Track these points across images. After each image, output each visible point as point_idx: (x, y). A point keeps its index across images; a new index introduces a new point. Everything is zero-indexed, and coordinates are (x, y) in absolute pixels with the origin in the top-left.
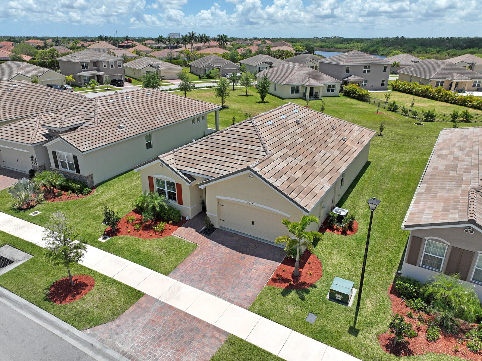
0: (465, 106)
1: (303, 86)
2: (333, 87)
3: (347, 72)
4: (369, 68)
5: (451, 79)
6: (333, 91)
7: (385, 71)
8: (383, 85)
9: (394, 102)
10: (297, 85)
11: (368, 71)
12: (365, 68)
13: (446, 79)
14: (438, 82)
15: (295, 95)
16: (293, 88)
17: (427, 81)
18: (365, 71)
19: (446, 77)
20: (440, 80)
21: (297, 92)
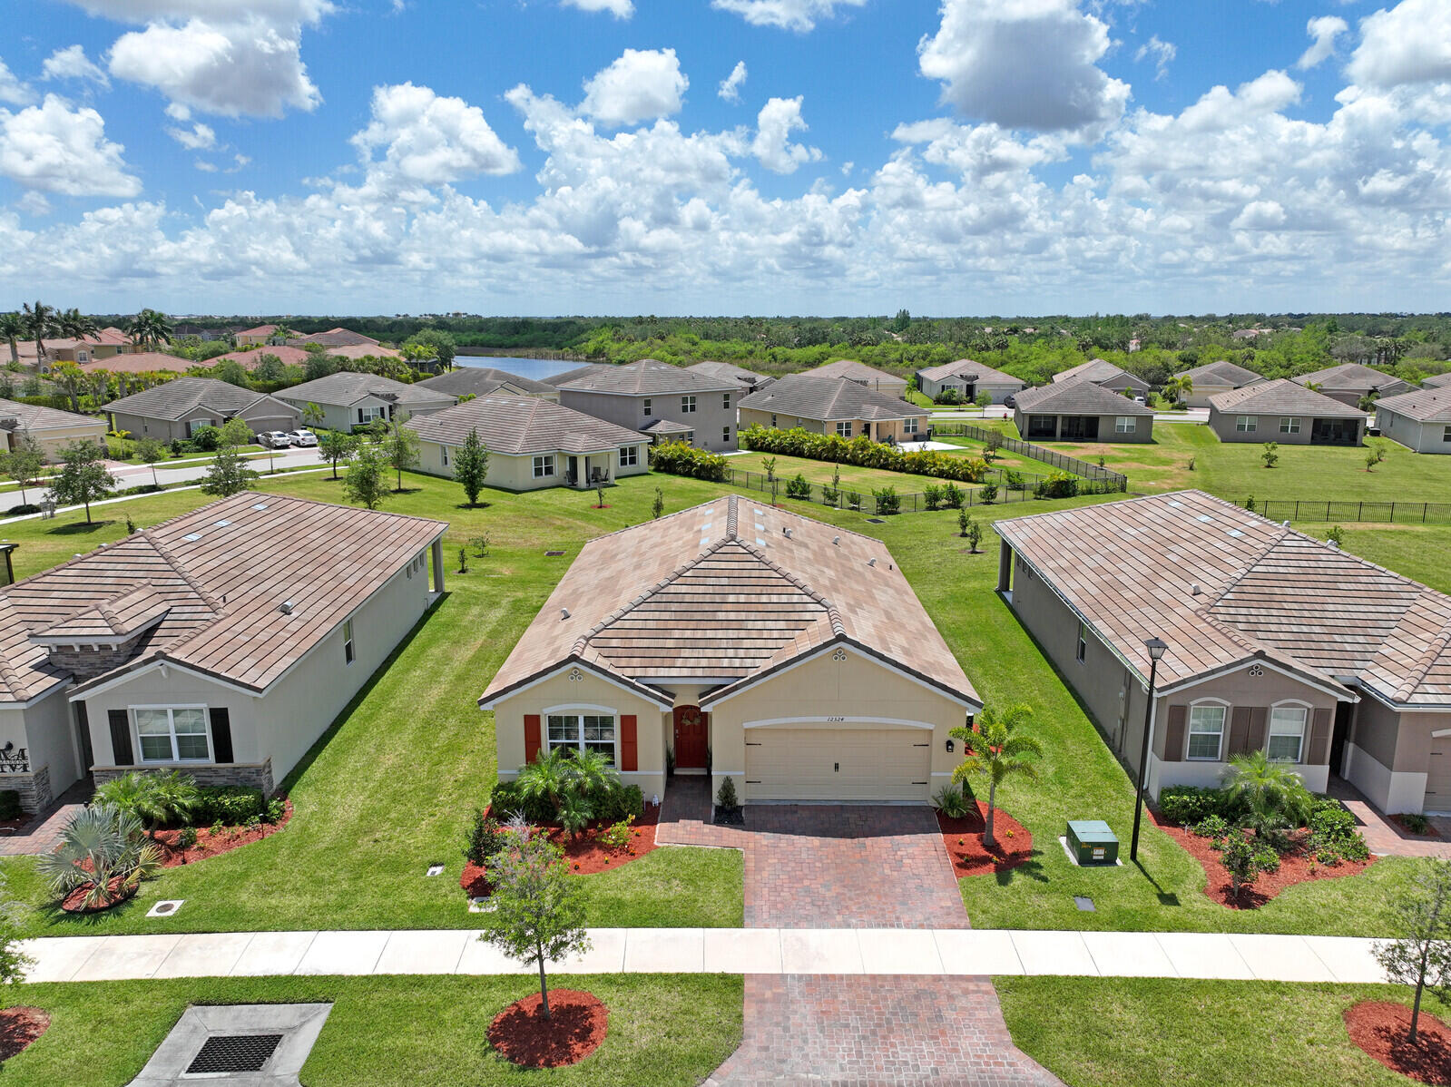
0: (925, 473)
1: (561, 453)
2: (633, 451)
3: (648, 412)
4: (693, 399)
5: (867, 419)
6: (633, 461)
7: (726, 406)
8: (726, 438)
9: (798, 479)
10: (548, 453)
11: (693, 408)
12: (685, 400)
13: (856, 418)
14: (840, 425)
15: (545, 479)
16: (538, 461)
17: (818, 425)
18: (685, 409)
19: (852, 414)
20: (844, 420)
21: (549, 471)
